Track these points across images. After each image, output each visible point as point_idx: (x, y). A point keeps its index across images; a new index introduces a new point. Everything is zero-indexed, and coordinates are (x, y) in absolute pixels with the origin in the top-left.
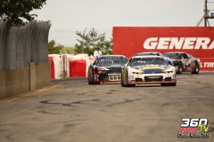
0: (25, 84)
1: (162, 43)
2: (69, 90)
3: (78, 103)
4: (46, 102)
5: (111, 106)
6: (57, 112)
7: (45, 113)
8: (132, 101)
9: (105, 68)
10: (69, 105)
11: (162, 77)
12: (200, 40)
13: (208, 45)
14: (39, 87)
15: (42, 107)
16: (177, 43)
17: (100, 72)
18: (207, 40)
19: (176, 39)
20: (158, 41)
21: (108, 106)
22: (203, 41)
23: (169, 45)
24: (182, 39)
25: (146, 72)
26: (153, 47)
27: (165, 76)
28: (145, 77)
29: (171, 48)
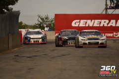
0: (6, 46)
1: (82, 23)
2: (30, 49)
3: (36, 56)
5: (54, 58)
7: (17, 62)
9: (66, 37)
10: (30, 57)
11: (98, 42)
12: (103, 21)
15: (15, 59)
16: (90, 23)
19: (90, 21)
20: (80, 22)
21: (52, 58)
23: (86, 24)
24: (93, 21)
26: (77, 25)
27: (100, 42)
28: (89, 42)
29: (87, 25)
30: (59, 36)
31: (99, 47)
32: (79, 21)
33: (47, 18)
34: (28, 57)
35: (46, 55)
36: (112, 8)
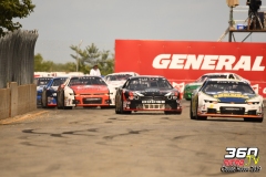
0: (5, 108)
1: (176, 62)
3: (71, 133)
4: (30, 131)
6: (43, 144)
7: (29, 144)
8: (137, 133)
9: (138, 93)
10: (59, 135)
12: (222, 58)
13: (233, 65)
14: (21, 112)
15: (25, 138)
16: (194, 62)
17: (131, 98)
18: (232, 59)
19: (194, 56)
20: (171, 59)
22: (227, 60)
23: (184, 63)
24: (201, 57)
25: (223, 100)
26: (164, 66)
27: (248, 108)
28: (221, 108)
29: (187, 67)
30: (124, 90)
31: (246, 120)
32: (168, 56)
33: (92, 50)
34: (53, 135)
35: (94, 130)
36: (245, 29)
